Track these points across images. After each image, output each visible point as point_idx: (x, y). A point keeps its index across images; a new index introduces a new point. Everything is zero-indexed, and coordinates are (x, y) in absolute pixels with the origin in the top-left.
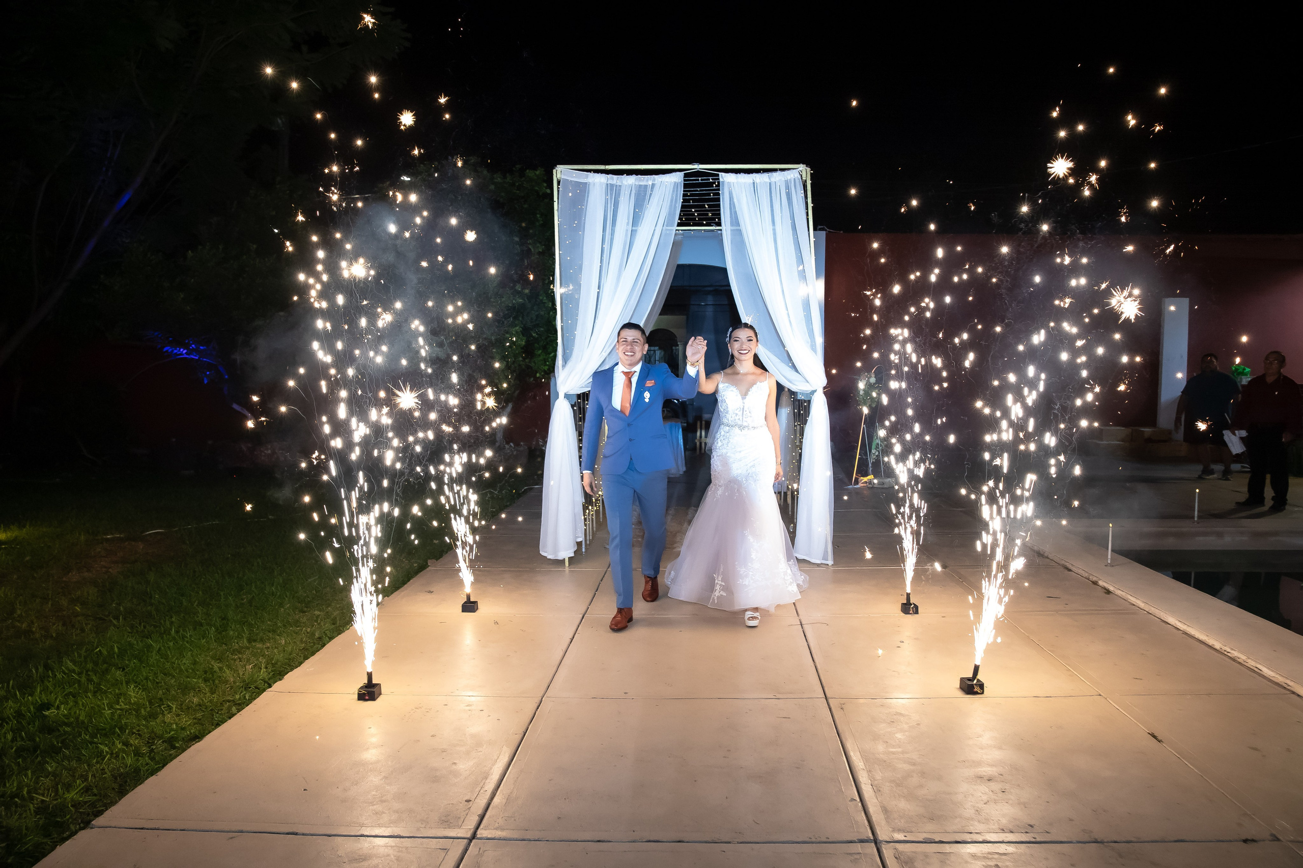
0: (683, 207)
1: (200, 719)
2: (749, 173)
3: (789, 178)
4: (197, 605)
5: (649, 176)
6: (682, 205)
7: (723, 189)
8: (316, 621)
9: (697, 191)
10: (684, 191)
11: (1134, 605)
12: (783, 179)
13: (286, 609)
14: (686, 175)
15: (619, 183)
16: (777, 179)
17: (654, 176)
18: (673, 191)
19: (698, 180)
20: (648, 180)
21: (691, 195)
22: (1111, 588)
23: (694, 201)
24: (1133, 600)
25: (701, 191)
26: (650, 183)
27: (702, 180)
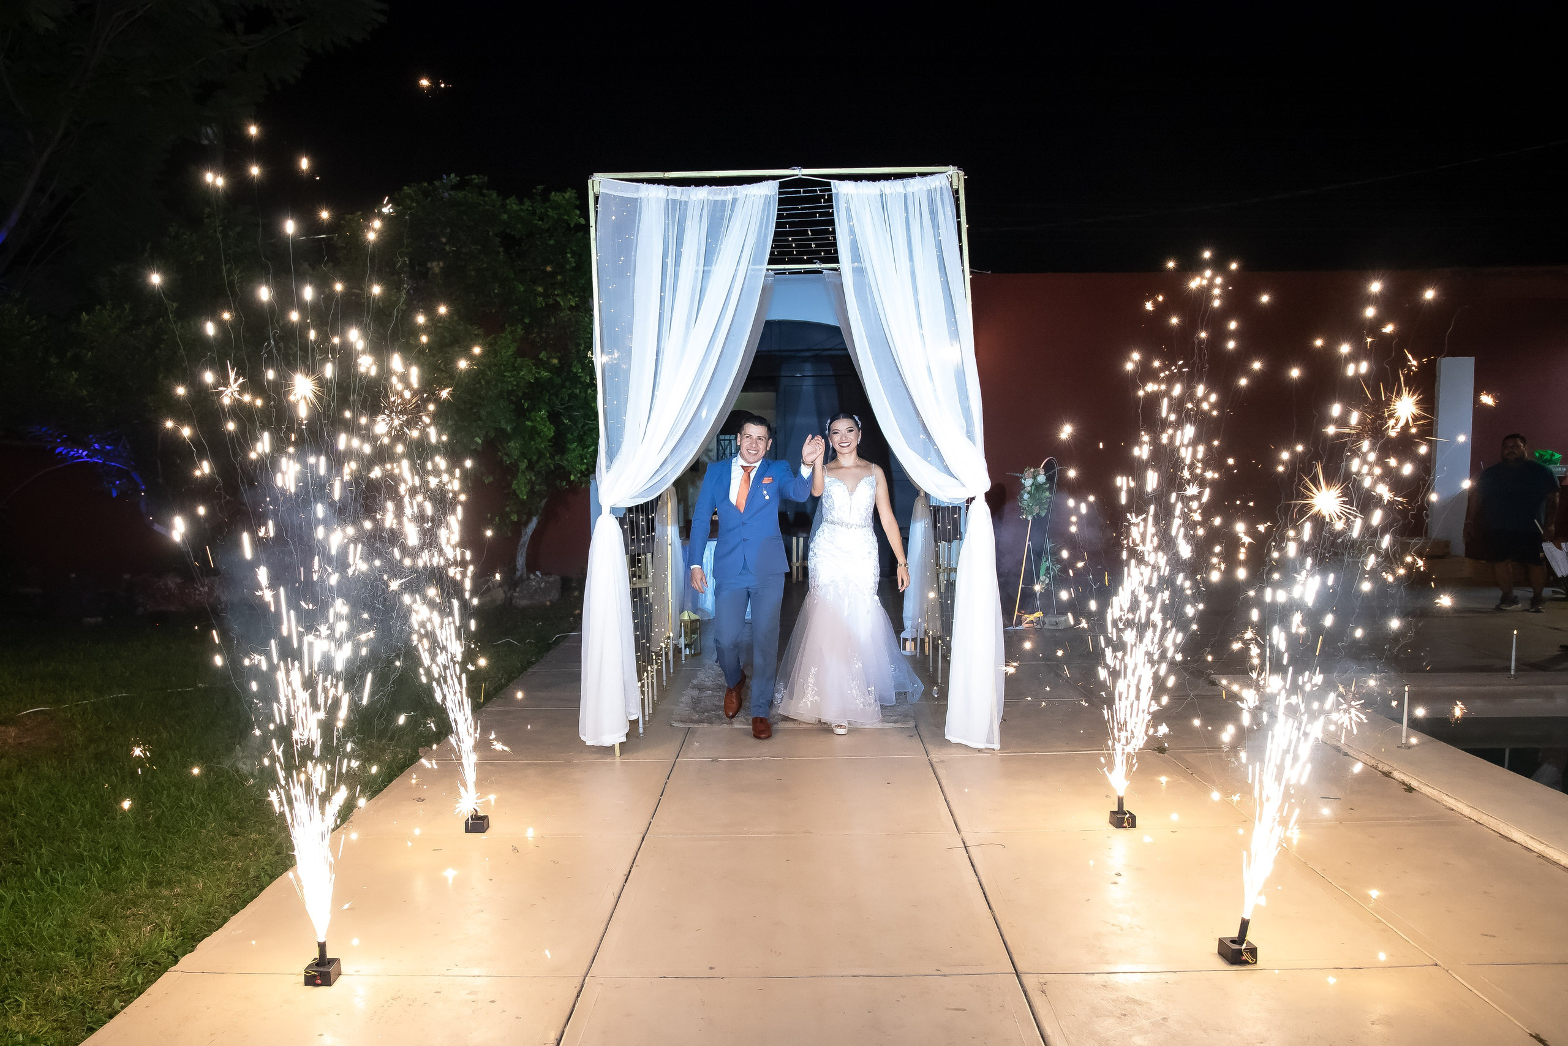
0: (776, 234)
1: (64, 1021)
2: (874, 180)
3: (933, 186)
4: (81, 827)
5: (728, 187)
6: (776, 232)
7: (837, 206)
8: (252, 850)
9: (798, 209)
10: (779, 210)
11: (1453, 810)
12: (925, 189)
13: (209, 831)
14: (782, 185)
15: (684, 198)
16: (916, 189)
17: (735, 187)
18: (763, 210)
19: (799, 192)
20: (726, 193)
21: (789, 216)
22: (1414, 784)
23: (792, 224)
24: (1451, 802)
25: (802, 209)
26: (730, 197)
27: (805, 192)
